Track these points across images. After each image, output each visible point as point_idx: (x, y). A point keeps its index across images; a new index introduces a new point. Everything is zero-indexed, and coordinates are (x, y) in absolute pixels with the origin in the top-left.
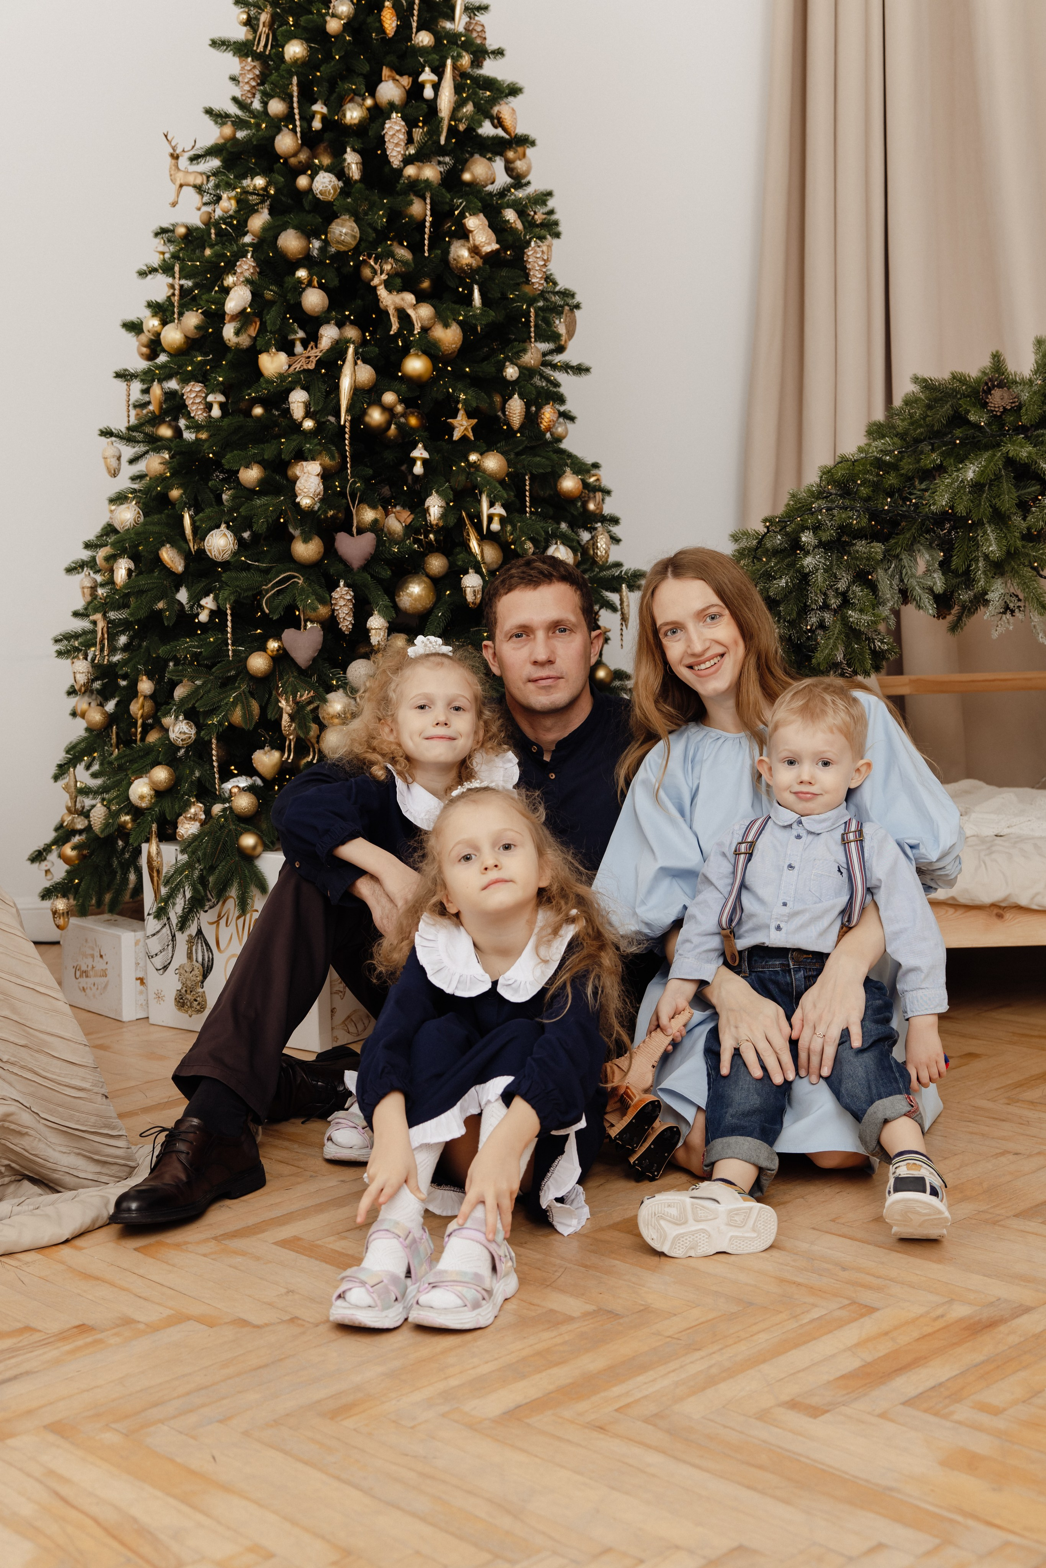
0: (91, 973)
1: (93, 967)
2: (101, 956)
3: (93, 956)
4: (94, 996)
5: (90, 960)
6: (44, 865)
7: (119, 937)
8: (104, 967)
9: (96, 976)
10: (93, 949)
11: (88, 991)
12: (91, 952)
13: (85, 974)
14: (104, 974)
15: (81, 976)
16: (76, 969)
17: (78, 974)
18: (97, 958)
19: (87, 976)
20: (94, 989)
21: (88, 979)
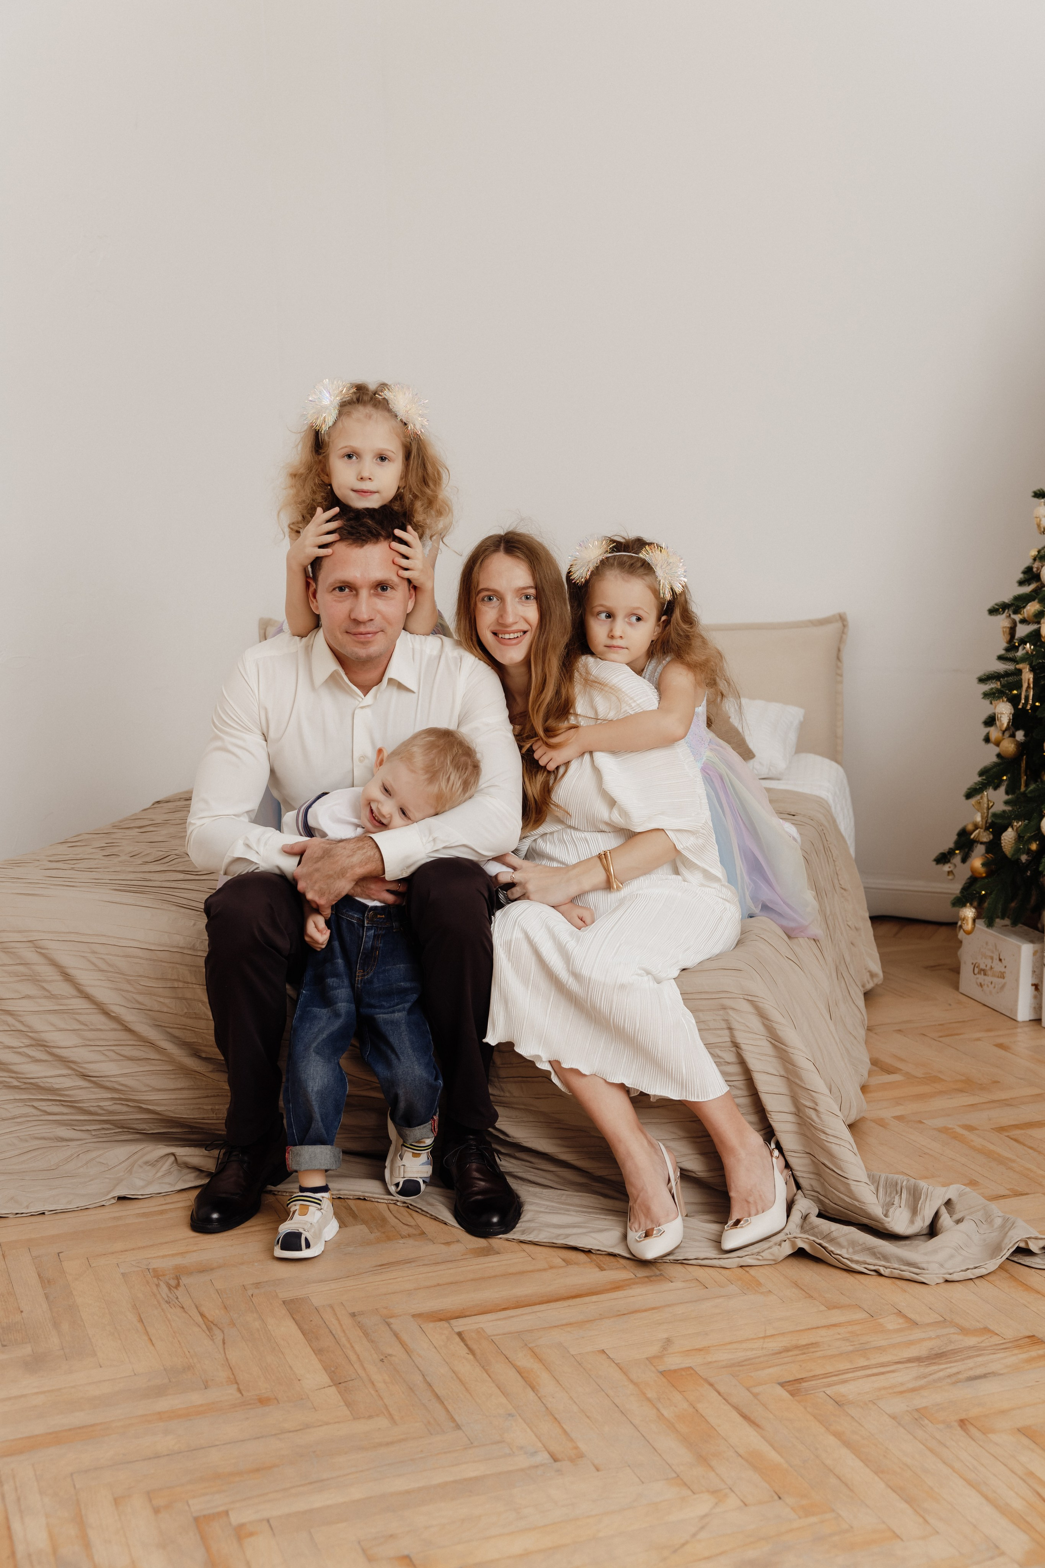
0: (989, 973)
1: (991, 968)
2: (1000, 960)
3: (992, 958)
4: (991, 993)
5: (990, 961)
6: (946, 868)
7: (1019, 948)
8: (1003, 970)
9: (994, 976)
10: (993, 952)
11: (985, 987)
12: (991, 954)
13: (983, 972)
14: (1002, 976)
15: (979, 973)
16: (975, 966)
17: (976, 970)
18: (996, 961)
19: (985, 974)
20: (991, 987)
21: (986, 977)
